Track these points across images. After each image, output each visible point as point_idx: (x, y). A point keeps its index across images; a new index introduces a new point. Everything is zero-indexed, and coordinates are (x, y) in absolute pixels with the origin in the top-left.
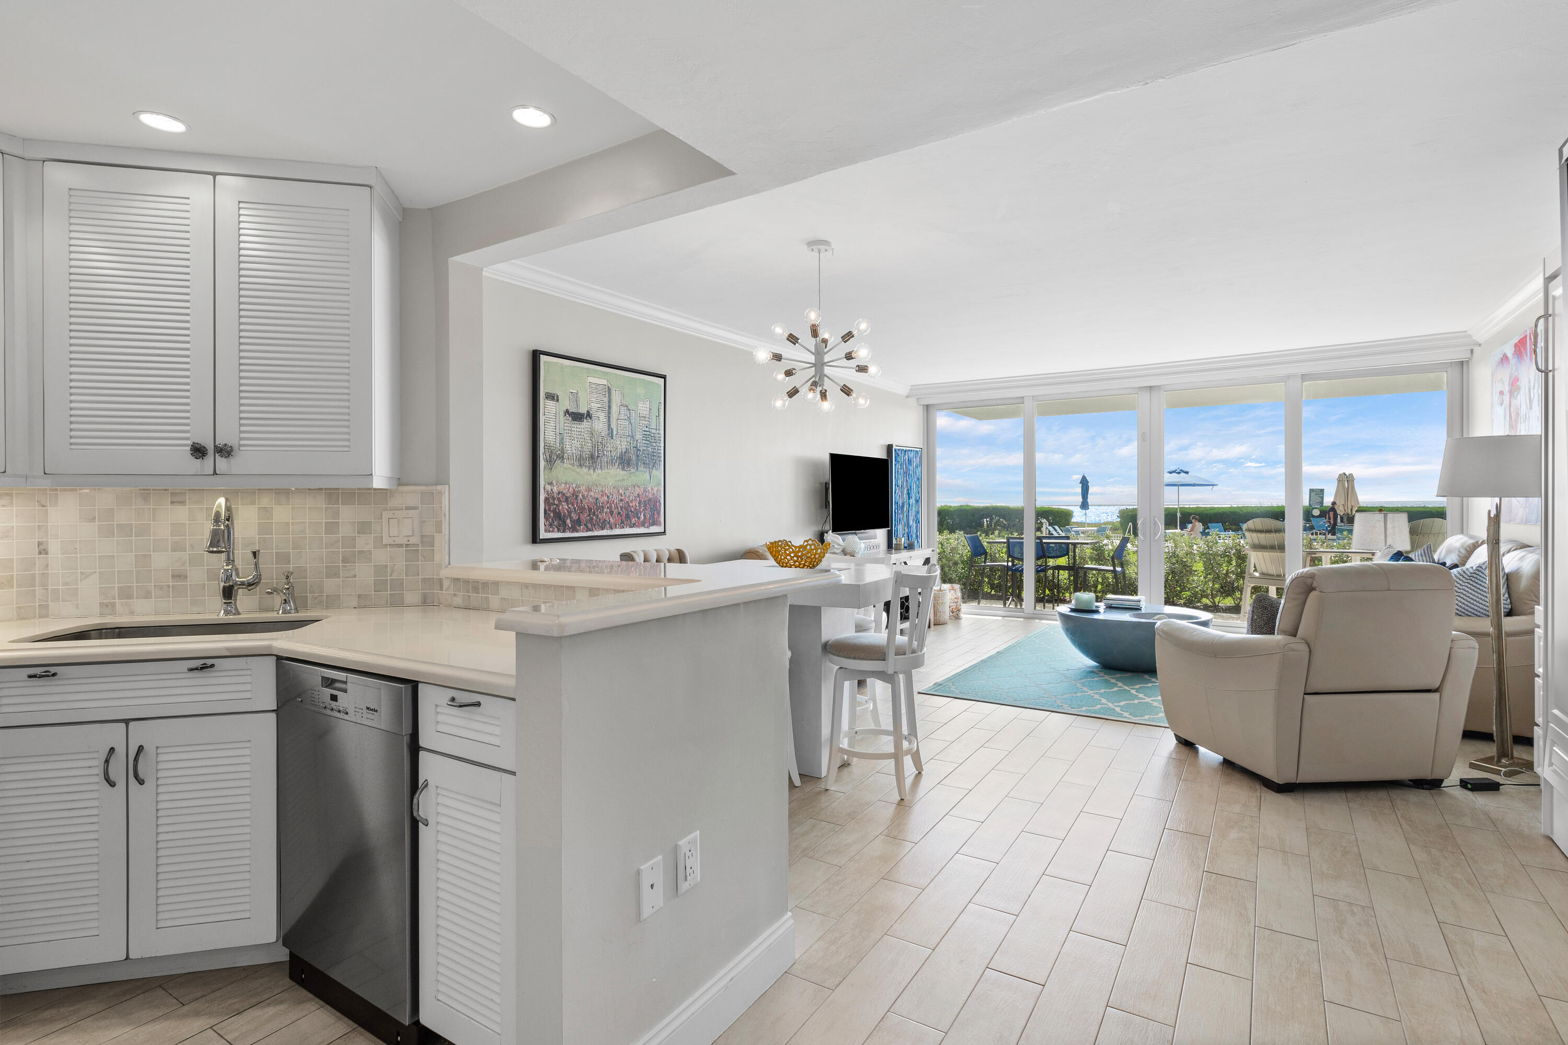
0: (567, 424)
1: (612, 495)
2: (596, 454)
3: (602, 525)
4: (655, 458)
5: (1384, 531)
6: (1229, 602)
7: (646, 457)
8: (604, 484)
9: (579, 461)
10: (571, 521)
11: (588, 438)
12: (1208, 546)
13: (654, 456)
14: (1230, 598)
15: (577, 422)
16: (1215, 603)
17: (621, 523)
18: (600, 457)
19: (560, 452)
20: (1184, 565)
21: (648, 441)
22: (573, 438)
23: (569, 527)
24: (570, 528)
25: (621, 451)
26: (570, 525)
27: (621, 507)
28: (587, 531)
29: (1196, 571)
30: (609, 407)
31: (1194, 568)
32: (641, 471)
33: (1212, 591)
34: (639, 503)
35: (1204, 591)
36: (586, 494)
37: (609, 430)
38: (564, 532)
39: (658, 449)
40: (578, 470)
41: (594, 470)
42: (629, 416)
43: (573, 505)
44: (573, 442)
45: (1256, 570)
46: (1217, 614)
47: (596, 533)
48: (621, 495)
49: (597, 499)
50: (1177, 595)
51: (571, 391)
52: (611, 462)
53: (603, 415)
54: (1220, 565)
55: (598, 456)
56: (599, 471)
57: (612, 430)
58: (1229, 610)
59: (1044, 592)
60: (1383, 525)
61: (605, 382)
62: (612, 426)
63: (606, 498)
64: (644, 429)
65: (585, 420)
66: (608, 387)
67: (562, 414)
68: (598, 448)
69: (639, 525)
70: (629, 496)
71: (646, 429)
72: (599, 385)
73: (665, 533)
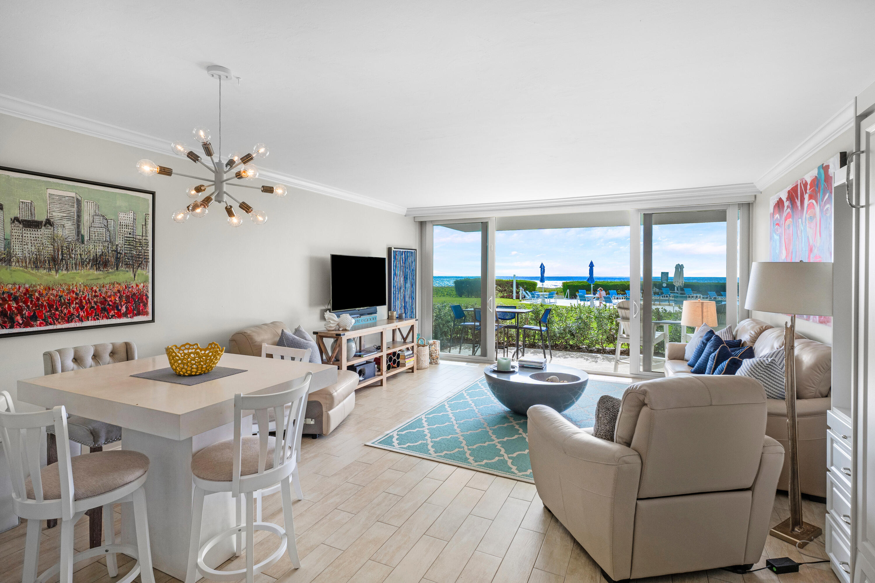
0: (16, 231)
1: (83, 292)
2: (60, 257)
3: (68, 318)
4: (140, 259)
5: (701, 314)
6: (611, 347)
7: (128, 259)
8: (70, 283)
9: (34, 263)
10: (22, 318)
11: (48, 244)
12: (599, 313)
13: (139, 258)
14: (612, 344)
15: (31, 229)
16: (603, 348)
17: (95, 316)
18: (65, 260)
19: (4, 256)
20: (585, 323)
21: (132, 245)
22: (24, 243)
23: (19, 323)
24: (21, 324)
25: (95, 255)
26: (21, 322)
27: (96, 303)
28: (47, 325)
29: (592, 328)
30: (79, 216)
31: (591, 326)
32: (122, 271)
33: (601, 340)
34: (119, 298)
35: (597, 340)
36: (44, 293)
37: (78, 236)
38: (11, 327)
39: (144, 252)
40: (34, 272)
41: (57, 271)
42: (106, 224)
43: (25, 302)
44: (26, 246)
45: (624, 333)
46: (605, 355)
47: (59, 326)
48: (96, 292)
49: (60, 297)
50: (581, 342)
51: (21, 200)
52: (83, 263)
53: (70, 223)
54: (606, 324)
55: (62, 259)
56: (65, 272)
57: (83, 236)
58: (611, 352)
59: (504, 339)
60: (701, 310)
61: (73, 195)
62: (82, 232)
63: (74, 295)
64: (125, 236)
65: (43, 227)
66: (77, 199)
67: (8, 221)
68: (62, 252)
69: (120, 316)
70: (106, 292)
71: (129, 236)
72: (64, 197)
73: (153, 321)
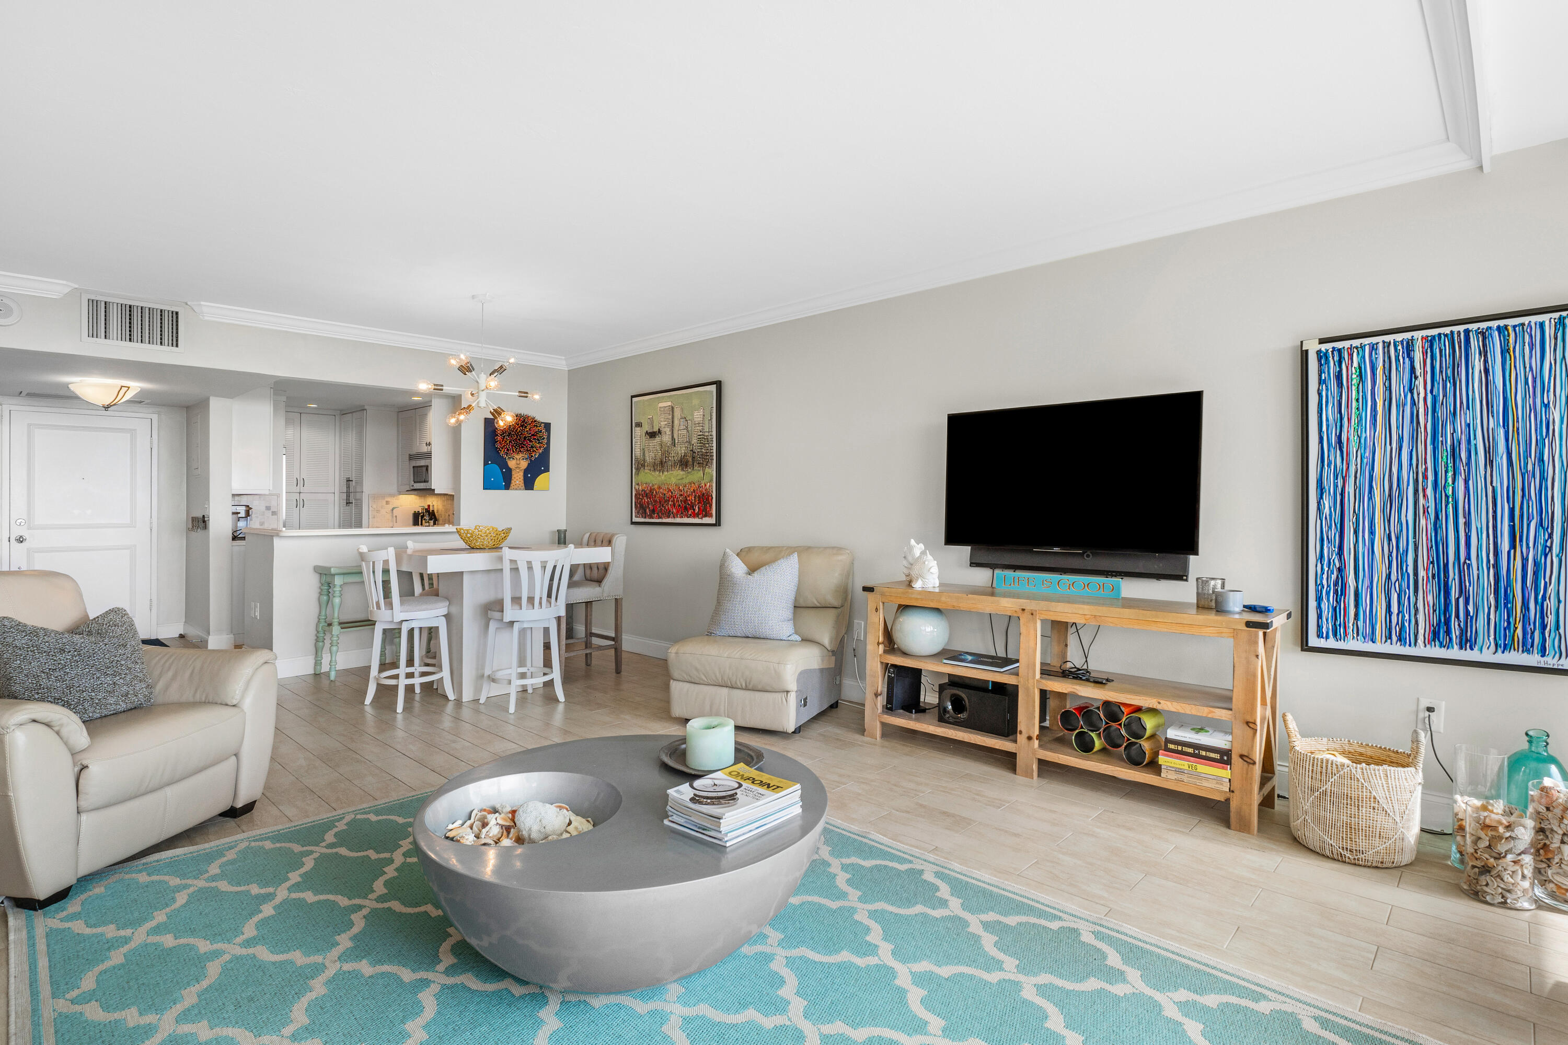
0: (647, 442)
1: (676, 491)
2: (664, 460)
3: (668, 514)
7: (700, 458)
8: (669, 483)
9: (654, 466)
10: (649, 510)
11: (658, 449)
13: (707, 456)
15: (652, 439)
17: (681, 514)
18: (666, 462)
19: (642, 462)
22: (650, 451)
25: (681, 456)
26: (649, 513)
27: (681, 501)
28: (659, 518)
30: (673, 422)
32: (697, 470)
34: (694, 497)
36: (658, 490)
37: (672, 440)
38: (645, 518)
39: (710, 449)
40: (654, 473)
41: (663, 472)
42: (687, 426)
43: (650, 499)
44: (650, 453)
47: (665, 520)
48: (682, 491)
49: (665, 494)
51: (649, 417)
52: (674, 465)
53: (669, 429)
56: (666, 473)
57: (675, 439)
61: (669, 404)
62: (674, 436)
63: (671, 494)
64: (697, 434)
65: (656, 436)
66: (672, 407)
67: (644, 434)
68: (665, 455)
69: (695, 515)
70: (687, 491)
71: (700, 434)
72: (665, 407)
73: (718, 523)
